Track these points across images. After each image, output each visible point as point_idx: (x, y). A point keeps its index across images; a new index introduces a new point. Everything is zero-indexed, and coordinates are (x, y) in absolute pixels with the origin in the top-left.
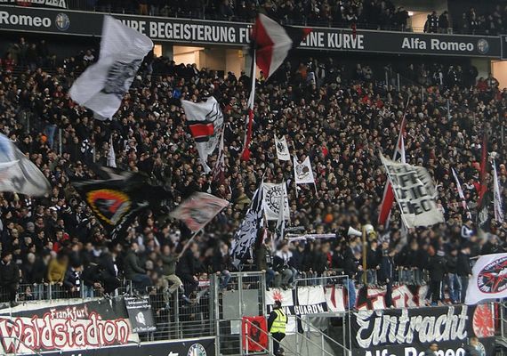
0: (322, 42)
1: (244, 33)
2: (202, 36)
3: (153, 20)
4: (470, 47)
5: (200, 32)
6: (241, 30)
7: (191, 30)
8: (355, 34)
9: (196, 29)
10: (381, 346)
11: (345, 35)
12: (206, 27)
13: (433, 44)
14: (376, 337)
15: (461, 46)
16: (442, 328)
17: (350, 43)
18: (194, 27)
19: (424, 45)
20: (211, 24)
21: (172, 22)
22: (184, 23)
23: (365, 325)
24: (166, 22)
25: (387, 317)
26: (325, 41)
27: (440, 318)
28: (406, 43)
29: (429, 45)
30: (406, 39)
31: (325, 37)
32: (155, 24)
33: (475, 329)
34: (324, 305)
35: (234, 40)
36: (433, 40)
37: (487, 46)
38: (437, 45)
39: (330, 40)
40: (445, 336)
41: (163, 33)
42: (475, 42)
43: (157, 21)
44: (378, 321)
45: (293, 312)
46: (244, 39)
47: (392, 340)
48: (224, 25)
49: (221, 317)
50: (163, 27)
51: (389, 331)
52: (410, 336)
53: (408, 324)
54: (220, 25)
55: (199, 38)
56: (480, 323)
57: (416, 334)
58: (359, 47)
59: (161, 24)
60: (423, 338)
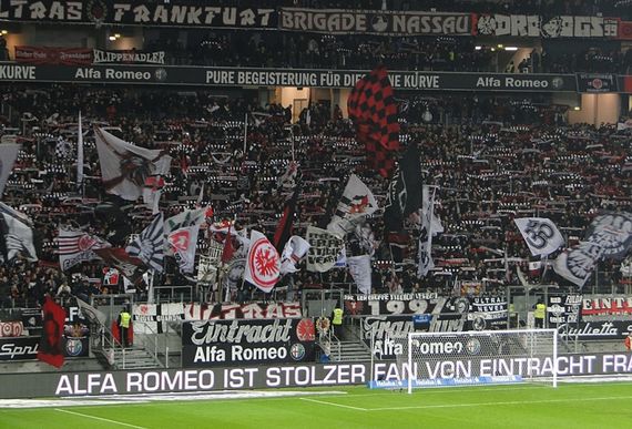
0: (398, 83)
1: (325, 77)
2: (286, 82)
3: (241, 70)
4: (544, 84)
5: (283, 78)
6: (322, 75)
7: (275, 77)
8: (430, 75)
9: (280, 76)
10: (211, 344)
11: (421, 77)
12: (289, 74)
13: (507, 82)
14: (208, 338)
15: (536, 84)
16: (268, 334)
17: (425, 83)
18: (278, 74)
19: (498, 83)
20: (294, 72)
21: (258, 72)
22: (270, 71)
23: (201, 330)
24: (253, 71)
25: (218, 326)
26: (402, 82)
27: (267, 327)
28: (481, 82)
29: (503, 82)
30: (481, 79)
31: (402, 79)
32: (243, 73)
33: (299, 335)
34: (182, 316)
35: (315, 83)
36: (507, 79)
38: (511, 83)
39: (406, 80)
40: (271, 339)
42: (550, 79)
43: (245, 71)
44: (211, 328)
45: (155, 320)
46: (325, 82)
47: (223, 340)
48: (305, 72)
51: (220, 334)
52: (238, 339)
53: (237, 330)
54: (302, 72)
55: (283, 83)
56: (303, 331)
57: (244, 337)
58: (435, 86)
60: (250, 340)
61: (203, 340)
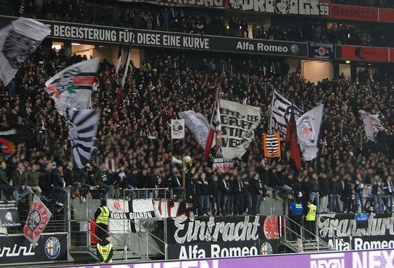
0: (179, 43)
1: (123, 35)
2: (92, 36)
3: (56, 24)
4: (285, 49)
5: (90, 34)
6: (121, 33)
7: (84, 32)
8: (203, 38)
9: (88, 31)
10: (193, 243)
11: (196, 39)
12: (95, 30)
13: (259, 47)
14: (190, 236)
15: (279, 49)
16: (240, 232)
17: (199, 44)
18: (86, 29)
19: (252, 47)
20: (98, 28)
21: (70, 26)
22: (79, 27)
23: (182, 227)
24: (66, 25)
25: (198, 222)
26: (181, 43)
27: (239, 224)
28: (239, 45)
29: (256, 47)
30: (239, 43)
31: (181, 40)
32: (57, 26)
33: (266, 233)
34: (153, 213)
35: (115, 40)
36: (258, 44)
37: (297, 49)
38: (261, 47)
39: (185, 41)
40: (242, 237)
41: (63, 33)
42: (289, 46)
43: (59, 25)
44: (191, 224)
45: (128, 217)
46: (123, 39)
47: (202, 238)
48: (108, 29)
49: (72, 218)
50: (63, 29)
51: (199, 232)
52: (216, 236)
53: (214, 227)
54: (105, 29)
55: (90, 38)
56: (269, 229)
57: (220, 235)
58: (206, 47)
59: (62, 27)
60: (225, 238)
61: (184, 238)
